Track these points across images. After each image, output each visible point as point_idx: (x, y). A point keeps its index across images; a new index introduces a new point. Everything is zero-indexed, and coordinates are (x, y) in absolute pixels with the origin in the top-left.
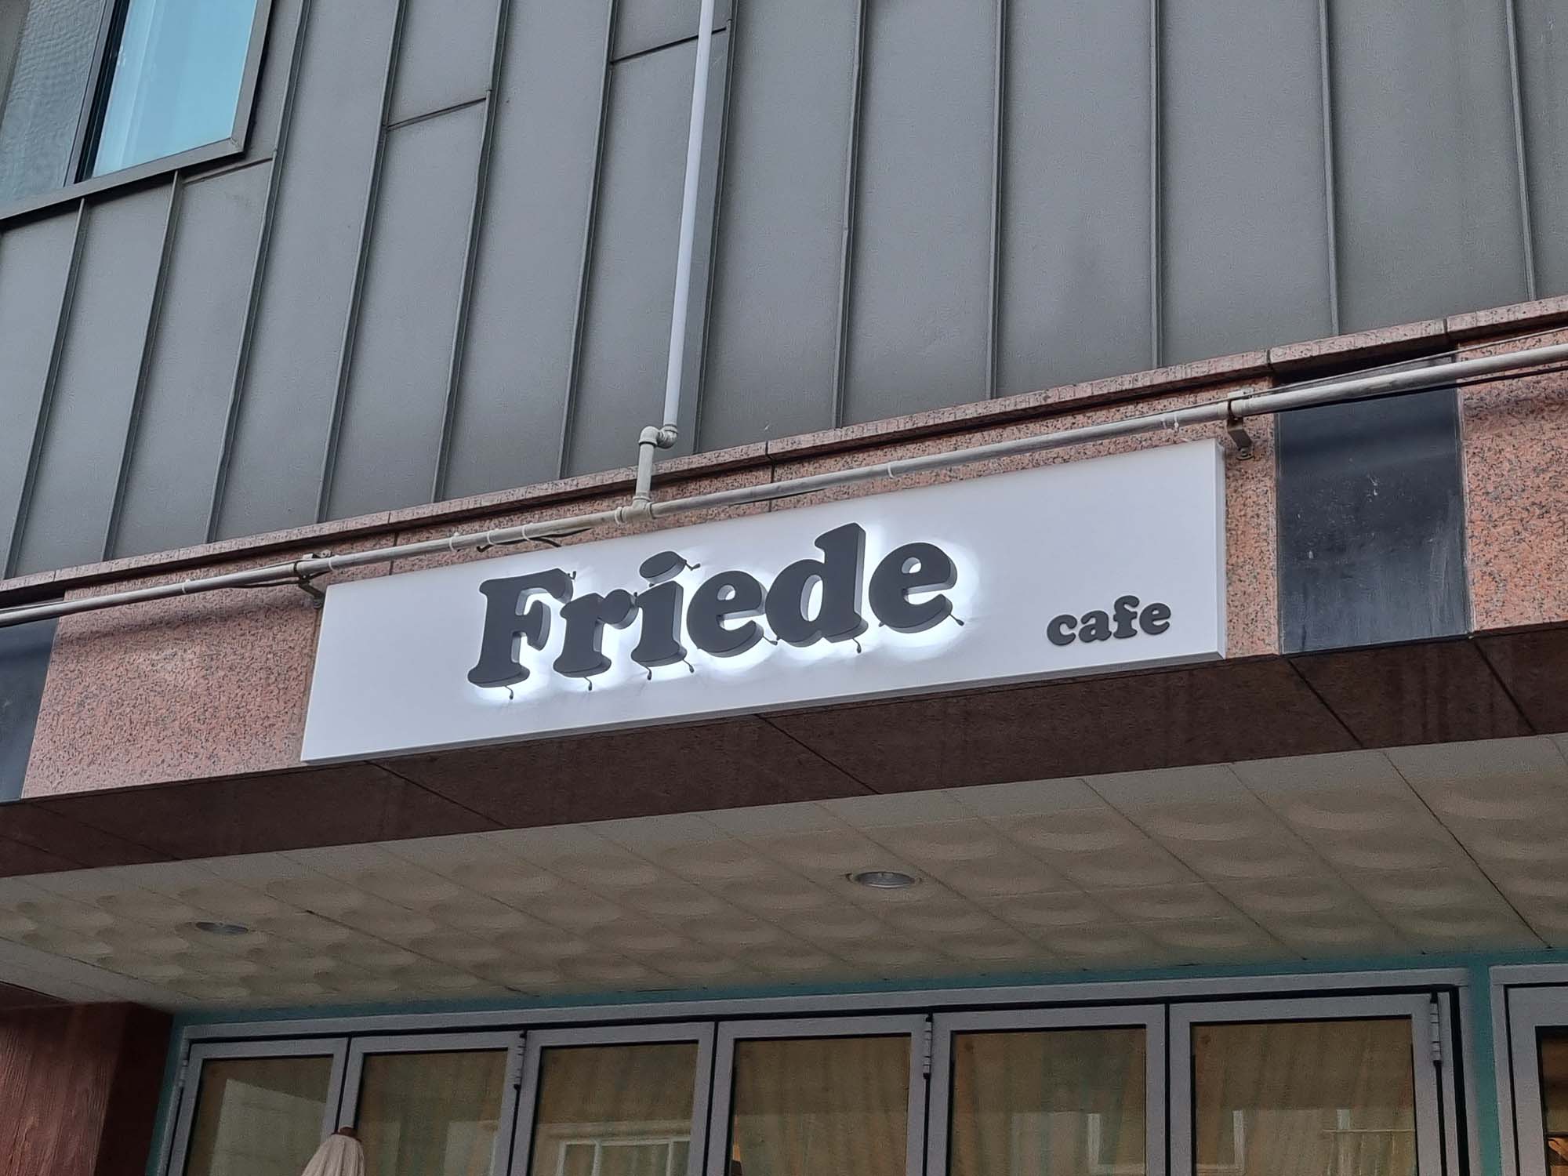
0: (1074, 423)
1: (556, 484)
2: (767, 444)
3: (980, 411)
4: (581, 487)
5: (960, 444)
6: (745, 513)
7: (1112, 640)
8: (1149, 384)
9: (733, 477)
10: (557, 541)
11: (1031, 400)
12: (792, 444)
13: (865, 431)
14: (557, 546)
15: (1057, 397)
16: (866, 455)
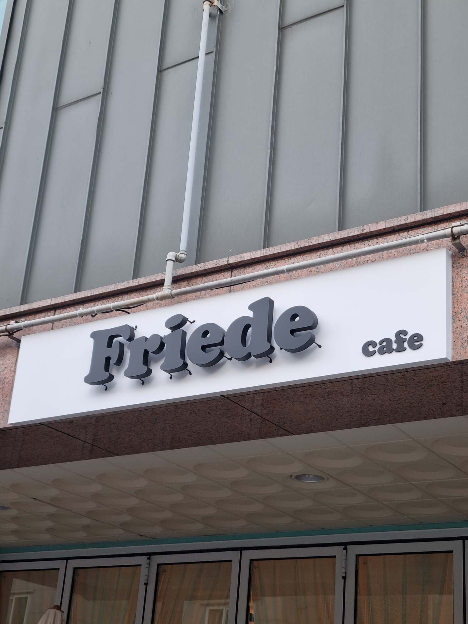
0: (377, 243)
1: (129, 283)
2: (228, 258)
3: (331, 238)
4: (140, 283)
5: (322, 255)
6: (218, 293)
7: (394, 353)
8: (413, 221)
9: (213, 276)
10: (129, 310)
11: (356, 231)
12: (240, 258)
13: (275, 250)
14: (129, 313)
15: (368, 229)
16: (276, 262)
